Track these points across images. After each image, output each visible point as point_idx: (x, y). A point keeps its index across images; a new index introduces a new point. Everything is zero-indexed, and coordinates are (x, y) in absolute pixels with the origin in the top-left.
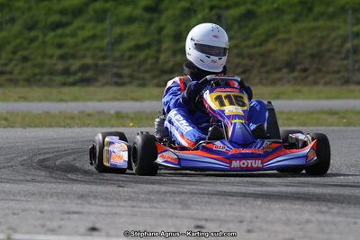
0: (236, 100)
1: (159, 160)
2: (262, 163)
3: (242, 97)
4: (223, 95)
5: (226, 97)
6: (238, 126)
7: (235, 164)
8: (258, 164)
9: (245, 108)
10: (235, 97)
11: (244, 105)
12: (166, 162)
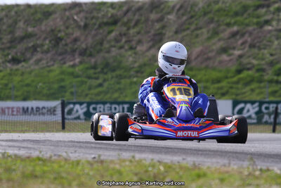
0: (185, 91)
1: (130, 130)
2: (198, 134)
3: (189, 90)
4: (176, 88)
5: (178, 89)
6: (183, 108)
7: (180, 134)
8: (195, 134)
9: (190, 97)
10: (185, 89)
11: (189, 95)
12: (134, 131)
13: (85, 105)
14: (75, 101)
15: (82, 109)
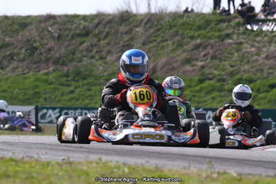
13: (57, 110)
14: (48, 106)
15: (55, 114)
